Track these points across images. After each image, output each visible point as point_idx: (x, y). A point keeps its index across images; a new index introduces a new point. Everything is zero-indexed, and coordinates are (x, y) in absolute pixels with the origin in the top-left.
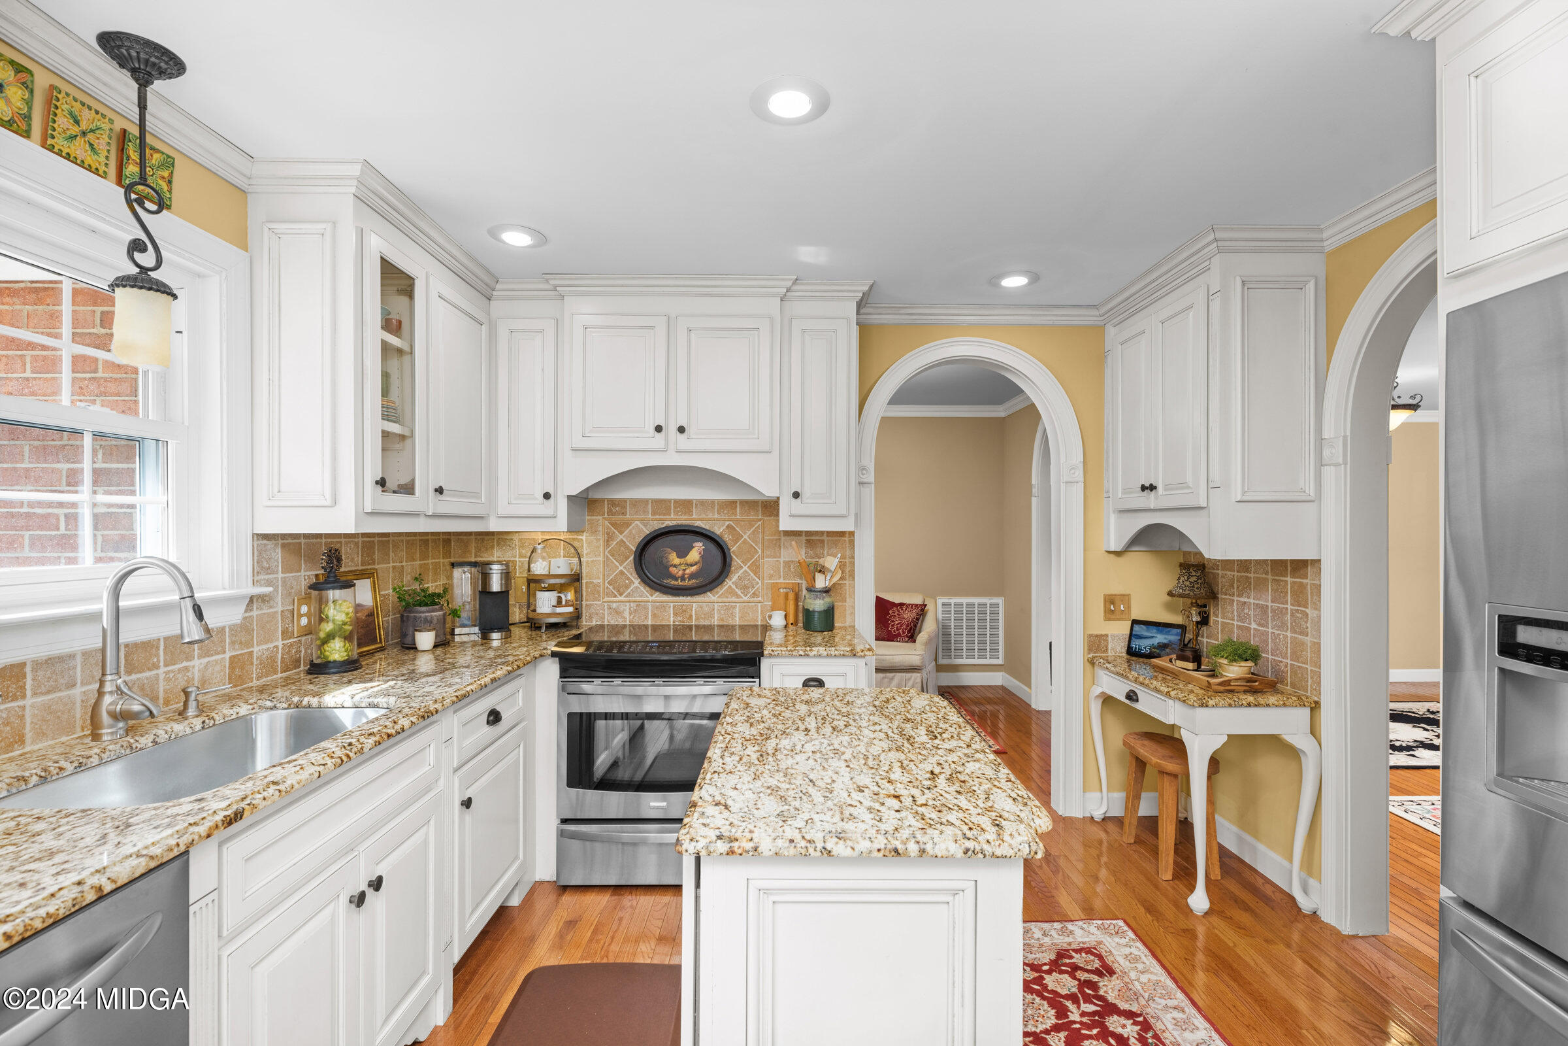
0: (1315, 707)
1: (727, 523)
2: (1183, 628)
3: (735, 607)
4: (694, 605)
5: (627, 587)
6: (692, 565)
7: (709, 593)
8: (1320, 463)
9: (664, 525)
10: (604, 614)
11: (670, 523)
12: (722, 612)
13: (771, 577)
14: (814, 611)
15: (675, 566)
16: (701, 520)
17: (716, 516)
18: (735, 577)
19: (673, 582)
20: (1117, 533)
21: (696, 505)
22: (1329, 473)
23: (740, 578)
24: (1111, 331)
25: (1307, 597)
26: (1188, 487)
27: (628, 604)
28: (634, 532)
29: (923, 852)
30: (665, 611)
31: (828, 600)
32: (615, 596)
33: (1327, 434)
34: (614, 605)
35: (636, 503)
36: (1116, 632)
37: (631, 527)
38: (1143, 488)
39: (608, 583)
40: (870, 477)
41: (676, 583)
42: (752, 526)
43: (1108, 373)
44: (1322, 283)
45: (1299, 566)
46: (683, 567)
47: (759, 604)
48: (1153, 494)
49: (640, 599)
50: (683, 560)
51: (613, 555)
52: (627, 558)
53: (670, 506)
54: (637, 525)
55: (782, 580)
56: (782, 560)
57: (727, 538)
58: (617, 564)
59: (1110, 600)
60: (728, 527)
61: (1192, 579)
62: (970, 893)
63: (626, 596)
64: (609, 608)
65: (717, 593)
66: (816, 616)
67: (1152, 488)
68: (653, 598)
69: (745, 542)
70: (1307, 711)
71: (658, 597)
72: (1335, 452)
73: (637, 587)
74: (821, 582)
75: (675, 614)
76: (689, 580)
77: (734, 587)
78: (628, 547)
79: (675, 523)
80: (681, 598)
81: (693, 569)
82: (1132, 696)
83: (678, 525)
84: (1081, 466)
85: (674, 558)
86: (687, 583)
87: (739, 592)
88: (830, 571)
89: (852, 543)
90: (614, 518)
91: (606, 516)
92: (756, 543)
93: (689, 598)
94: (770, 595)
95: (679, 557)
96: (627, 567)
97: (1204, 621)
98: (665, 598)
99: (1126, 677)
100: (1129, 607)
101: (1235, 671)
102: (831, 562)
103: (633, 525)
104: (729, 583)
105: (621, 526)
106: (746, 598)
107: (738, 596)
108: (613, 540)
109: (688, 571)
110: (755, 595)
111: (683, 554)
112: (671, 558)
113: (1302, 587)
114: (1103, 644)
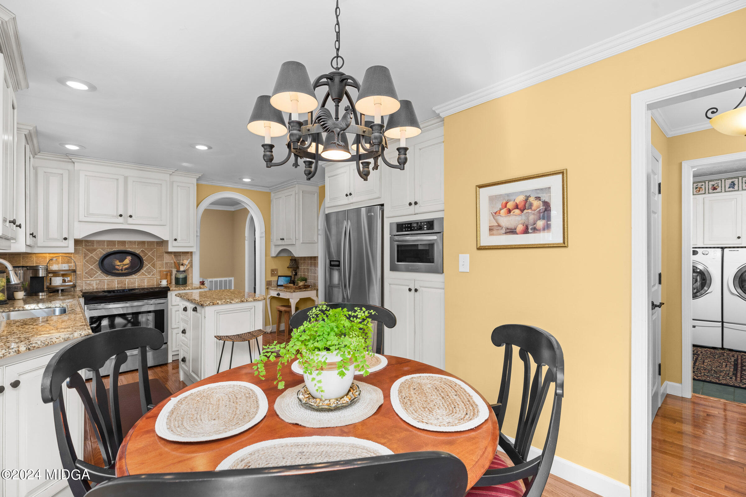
0: (317, 290)
1: (141, 249)
2: (291, 277)
3: (144, 280)
4: (127, 280)
5: (95, 274)
6: (126, 265)
7: (133, 275)
8: (318, 234)
9: (113, 250)
10: (83, 286)
11: (115, 250)
12: (139, 282)
13: (160, 268)
14: (180, 278)
15: (118, 266)
16: (130, 248)
17: (137, 247)
18: (145, 269)
19: (117, 272)
20: (274, 252)
21: (128, 243)
22: (320, 236)
23: (147, 269)
24: (272, 195)
25: (316, 265)
26: (291, 239)
27: (95, 281)
28: (98, 253)
29: (247, 300)
30: (113, 282)
31: (185, 274)
32: (89, 278)
33: (319, 228)
34: (88, 282)
35: (99, 242)
36: (274, 280)
37: (96, 251)
38: (281, 239)
39: (85, 273)
40: (199, 235)
41: (119, 272)
42: (152, 250)
43: (272, 206)
44: (318, 194)
45: (315, 257)
46: (122, 266)
47: (155, 278)
48: (283, 241)
49: (101, 279)
50: (122, 263)
51: (87, 262)
52: (95, 263)
53: (116, 243)
54: (100, 250)
55: (164, 269)
56: (164, 262)
57: (141, 255)
58: (90, 266)
59: (272, 271)
60: (142, 251)
61: (293, 263)
62: (254, 308)
63: (94, 278)
64: (86, 283)
65: (137, 275)
66: (181, 280)
67: (283, 239)
68: (108, 278)
69: (149, 256)
70: (316, 291)
71: (110, 278)
72: (320, 232)
73: (100, 274)
74: (182, 268)
75: (118, 284)
76: (125, 270)
77: (144, 272)
78: (94, 259)
79: (118, 249)
80: (121, 278)
81: (126, 266)
82: (278, 294)
83: (119, 250)
84: (264, 232)
85: (118, 263)
86: (124, 272)
87: (146, 274)
88: (185, 264)
89: (192, 255)
90: (88, 248)
91: (84, 247)
92: (154, 256)
93: (124, 277)
94: (159, 274)
95: (120, 262)
96: (94, 267)
97: (296, 274)
98: (113, 278)
99: (277, 290)
100: (277, 272)
101: (301, 284)
102: (186, 262)
103: (98, 250)
104: (142, 271)
105: (92, 251)
106: (149, 276)
107: (146, 275)
108: (87, 256)
109: (124, 267)
110: (153, 275)
111: (122, 261)
112: (116, 263)
113: (315, 263)
114: (271, 283)
